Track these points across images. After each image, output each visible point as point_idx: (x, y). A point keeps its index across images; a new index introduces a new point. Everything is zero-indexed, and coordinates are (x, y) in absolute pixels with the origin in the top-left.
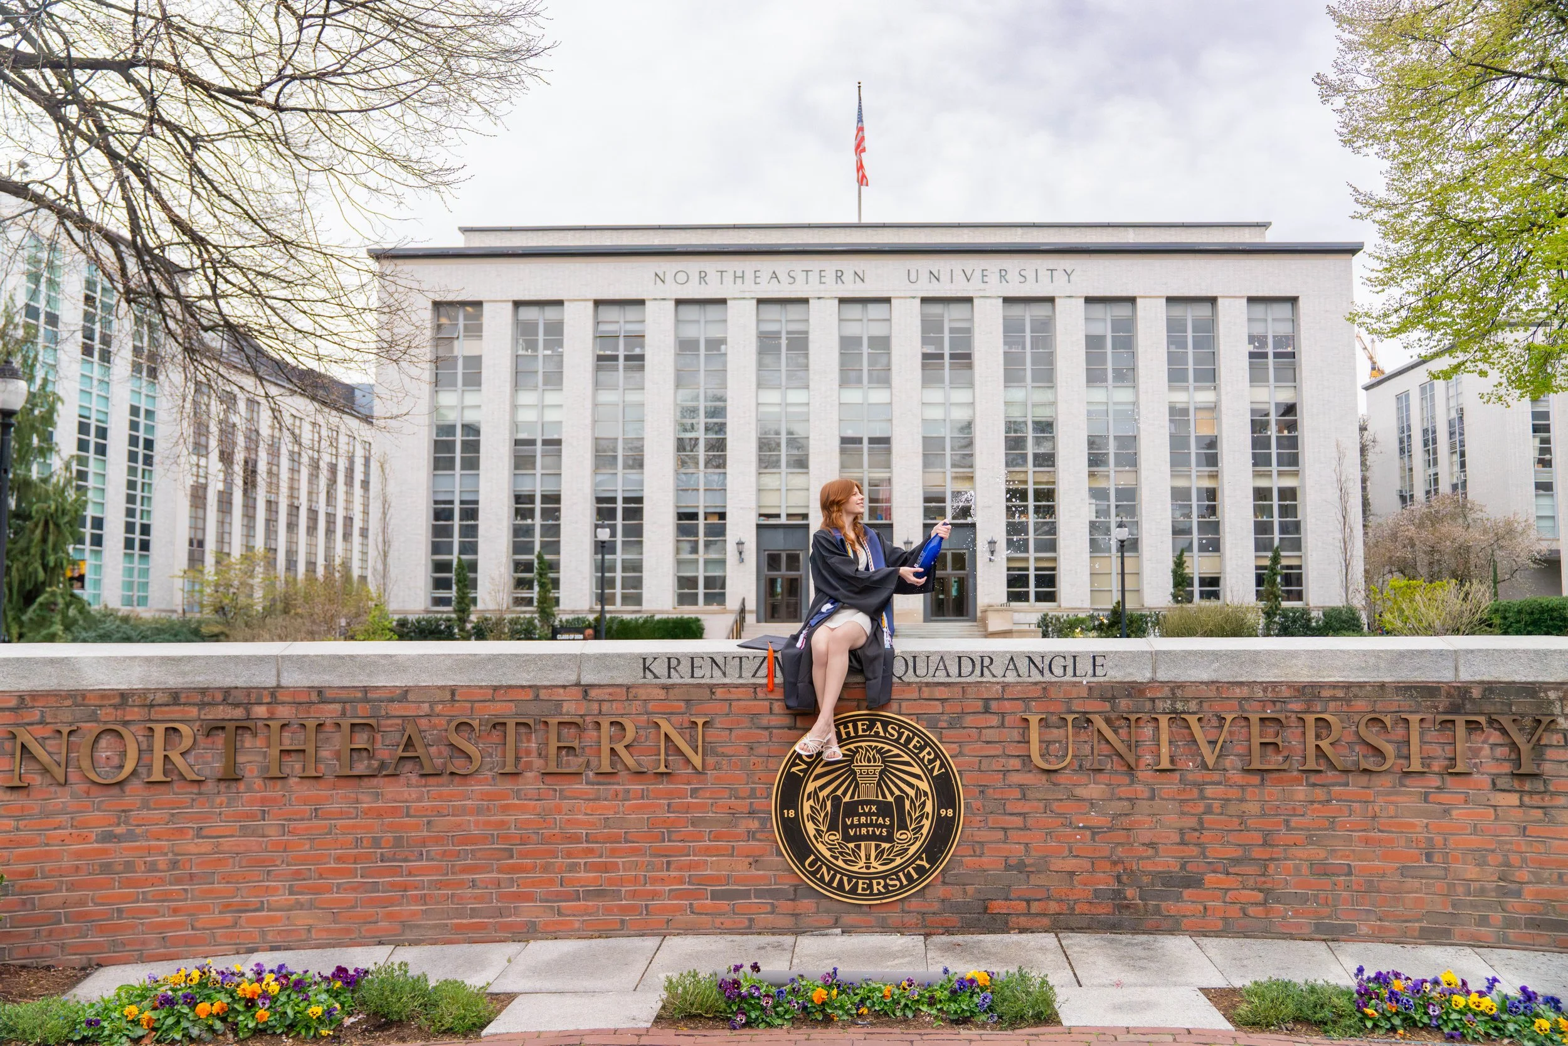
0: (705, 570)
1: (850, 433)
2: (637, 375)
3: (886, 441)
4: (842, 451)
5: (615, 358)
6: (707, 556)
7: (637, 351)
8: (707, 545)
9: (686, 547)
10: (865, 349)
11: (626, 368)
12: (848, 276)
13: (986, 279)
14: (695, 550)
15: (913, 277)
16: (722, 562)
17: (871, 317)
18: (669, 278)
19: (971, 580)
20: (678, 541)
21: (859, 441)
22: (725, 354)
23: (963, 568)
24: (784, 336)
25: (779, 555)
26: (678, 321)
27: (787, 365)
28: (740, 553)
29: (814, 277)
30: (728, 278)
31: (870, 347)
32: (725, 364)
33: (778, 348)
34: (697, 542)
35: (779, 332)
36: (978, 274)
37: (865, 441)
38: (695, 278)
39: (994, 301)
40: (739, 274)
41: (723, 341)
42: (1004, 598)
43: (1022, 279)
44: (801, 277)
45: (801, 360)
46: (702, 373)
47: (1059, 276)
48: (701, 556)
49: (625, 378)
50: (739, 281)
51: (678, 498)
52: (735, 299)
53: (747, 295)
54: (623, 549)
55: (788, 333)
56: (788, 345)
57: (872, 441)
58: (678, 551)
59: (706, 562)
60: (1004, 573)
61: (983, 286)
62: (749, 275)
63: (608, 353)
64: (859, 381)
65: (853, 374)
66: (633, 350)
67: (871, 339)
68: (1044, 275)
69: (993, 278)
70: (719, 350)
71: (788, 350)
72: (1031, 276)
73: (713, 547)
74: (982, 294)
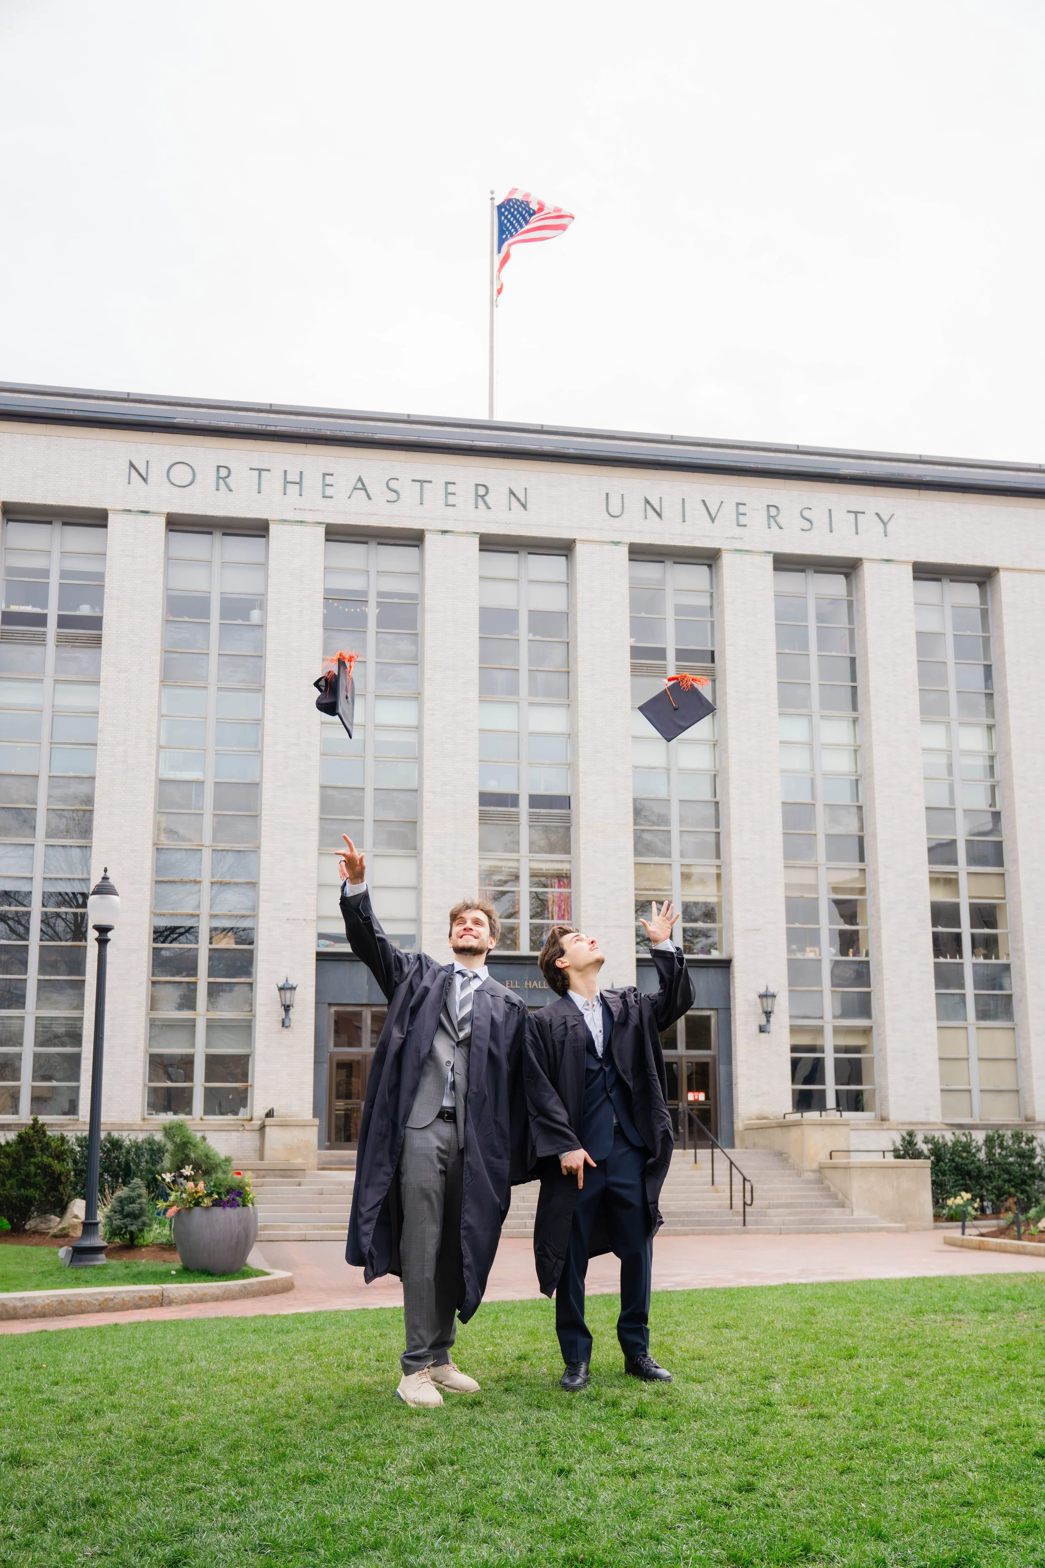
0: (208, 1045)
1: (494, 787)
2: (83, 655)
3: (564, 802)
4: (484, 818)
5: (40, 620)
6: (212, 1015)
7: (85, 610)
8: (214, 990)
9: (172, 994)
10: (524, 633)
11: (62, 641)
12: (498, 497)
13: (743, 520)
14: (188, 1002)
15: (615, 509)
16: (246, 1028)
17: (533, 576)
18: (156, 475)
19: (722, 1069)
20: (154, 983)
21: (512, 800)
22: (261, 626)
23: (706, 1045)
24: (373, 599)
25: (359, 1015)
26: (169, 559)
27: (378, 654)
28: (287, 1008)
29: (436, 493)
30: (273, 482)
31: (532, 629)
32: (261, 644)
33: (362, 620)
34: (192, 987)
35: (365, 593)
36: (729, 510)
37: (524, 802)
38: (207, 477)
39: (758, 559)
40: (293, 477)
41: (259, 601)
42: (786, 1103)
43: (807, 525)
44: (409, 492)
45: (405, 646)
46: (213, 659)
47: (868, 522)
48: (202, 1013)
49: (58, 659)
50: (293, 489)
51: (158, 899)
52: (284, 521)
53: (308, 517)
54: (38, 999)
55: (380, 594)
56: (379, 617)
57: (536, 801)
58: (153, 1005)
59: (211, 1025)
60: (786, 1057)
61: (738, 531)
62: (313, 481)
63: (29, 609)
64: (513, 689)
65: (501, 677)
66: (76, 608)
67: (533, 614)
68: (844, 522)
69: (756, 519)
70: (247, 617)
71: (379, 625)
72: (819, 518)
73: (224, 998)
74: (738, 546)
